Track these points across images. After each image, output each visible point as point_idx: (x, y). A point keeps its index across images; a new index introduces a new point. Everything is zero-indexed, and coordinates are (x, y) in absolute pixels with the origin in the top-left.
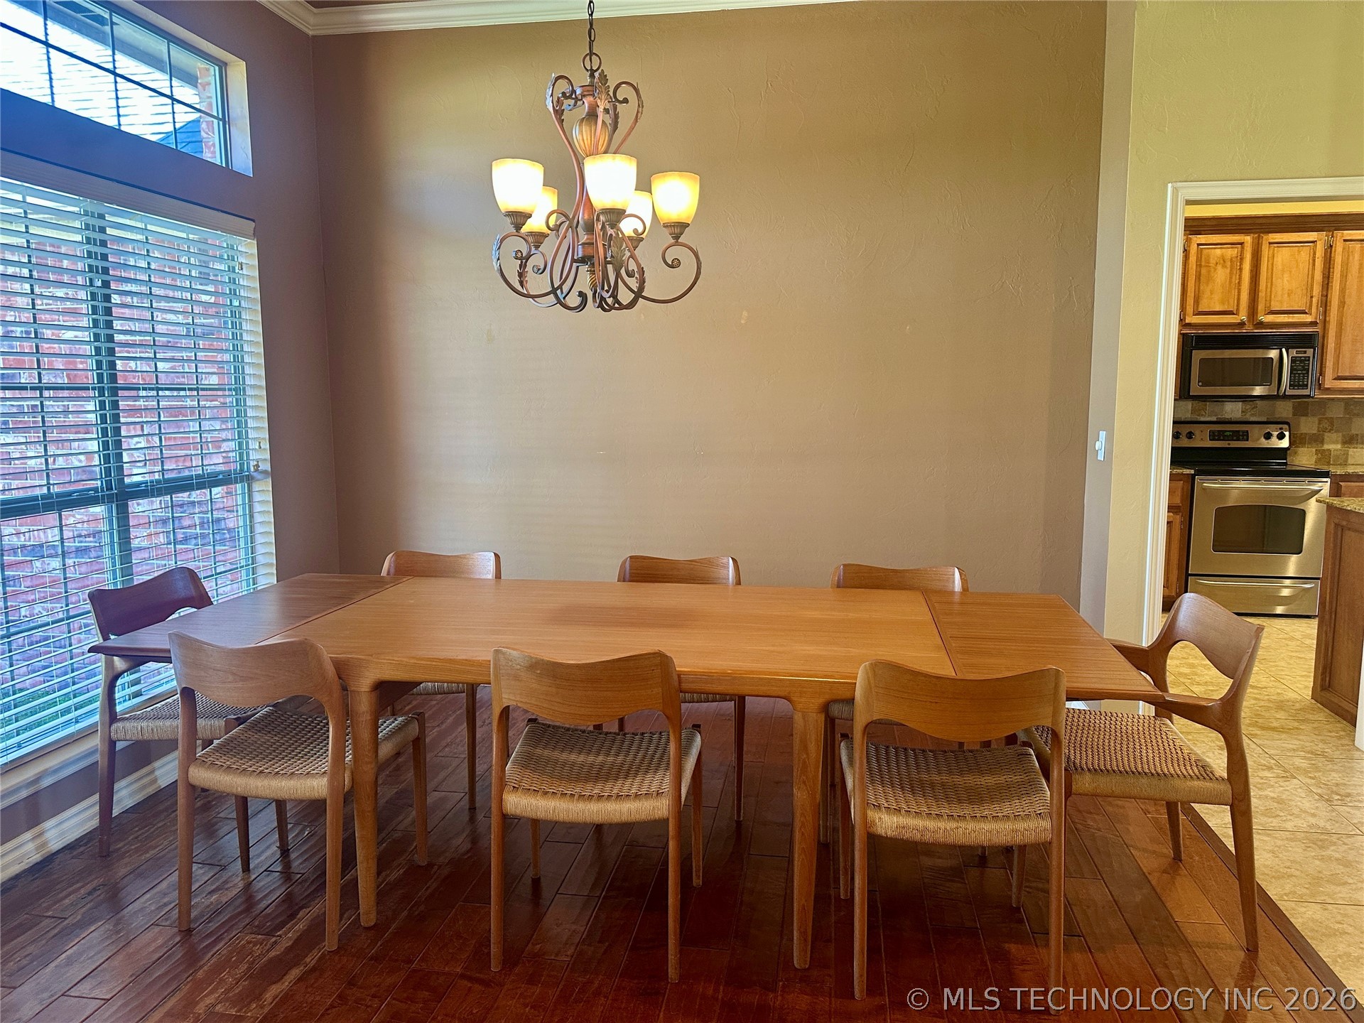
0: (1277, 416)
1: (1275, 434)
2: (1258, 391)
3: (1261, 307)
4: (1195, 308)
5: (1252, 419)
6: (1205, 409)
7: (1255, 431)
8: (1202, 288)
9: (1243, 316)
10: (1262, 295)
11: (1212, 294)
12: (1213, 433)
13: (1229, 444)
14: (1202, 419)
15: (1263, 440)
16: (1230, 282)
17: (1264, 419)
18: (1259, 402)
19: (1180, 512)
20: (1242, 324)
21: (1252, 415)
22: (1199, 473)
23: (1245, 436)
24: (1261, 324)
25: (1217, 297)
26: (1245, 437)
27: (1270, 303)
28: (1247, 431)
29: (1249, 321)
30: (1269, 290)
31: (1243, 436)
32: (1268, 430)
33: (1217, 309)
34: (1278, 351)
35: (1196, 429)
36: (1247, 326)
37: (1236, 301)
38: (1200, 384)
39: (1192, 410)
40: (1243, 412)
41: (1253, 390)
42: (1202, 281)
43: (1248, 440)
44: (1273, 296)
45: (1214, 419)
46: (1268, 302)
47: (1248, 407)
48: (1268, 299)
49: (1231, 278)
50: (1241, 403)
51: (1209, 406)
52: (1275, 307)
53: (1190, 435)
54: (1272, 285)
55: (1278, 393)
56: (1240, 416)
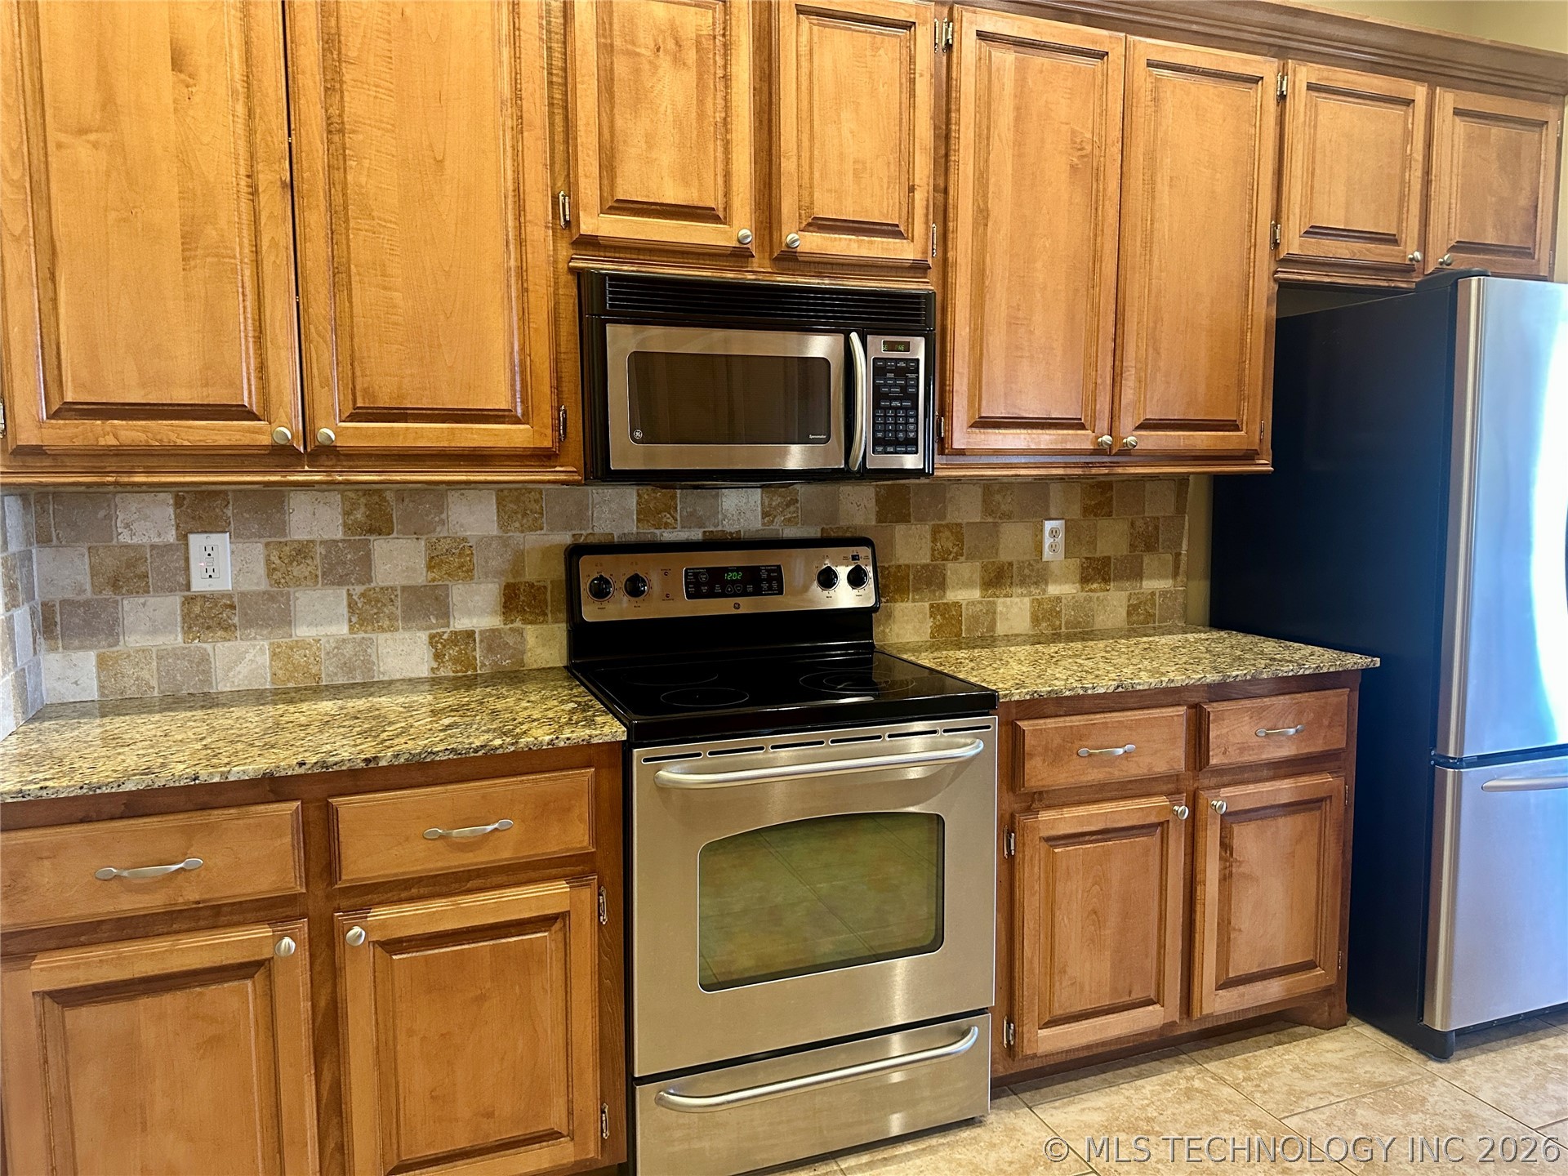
0: (843, 523)
1: (843, 572)
2: (795, 457)
3: (788, 206)
4: (606, 189)
5: (790, 533)
6: (670, 508)
7: (798, 567)
8: (619, 122)
9: (741, 228)
10: (788, 165)
11: (650, 146)
12: (696, 575)
13: (737, 606)
14: (668, 536)
15: (816, 588)
16: (701, 115)
17: (813, 532)
18: (801, 489)
19: (593, 872)
20: (739, 255)
21: (789, 521)
22: (639, 736)
23: (773, 581)
24: (789, 258)
25: (666, 157)
26: (775, 584)
27: (811, 195)
28: (779, 567)
29: (761, 246)
30: (805, 154)
31: (769, 580)
32: (828, 563)
33: (672, 195)
34: (841, 337)
35: (652, 569)
36: (755, 260)
37: (720, 180)
38: (638, 434)
39: (638, 513)
40: (765, 514)
41: (784, 455)
42: (617, 100)
43: (780, 592)
44: (817, 175)
45: (696, 535)
46: (805, 193)
47: (777, 500)
48: (806, 181)
49: (701, 102)
50: (759, 490)
51: (684, 500)
52: (826, 208)
53: (635, 587)
54: (812, 138)
55: (847, 462)
56: (759, 526)
